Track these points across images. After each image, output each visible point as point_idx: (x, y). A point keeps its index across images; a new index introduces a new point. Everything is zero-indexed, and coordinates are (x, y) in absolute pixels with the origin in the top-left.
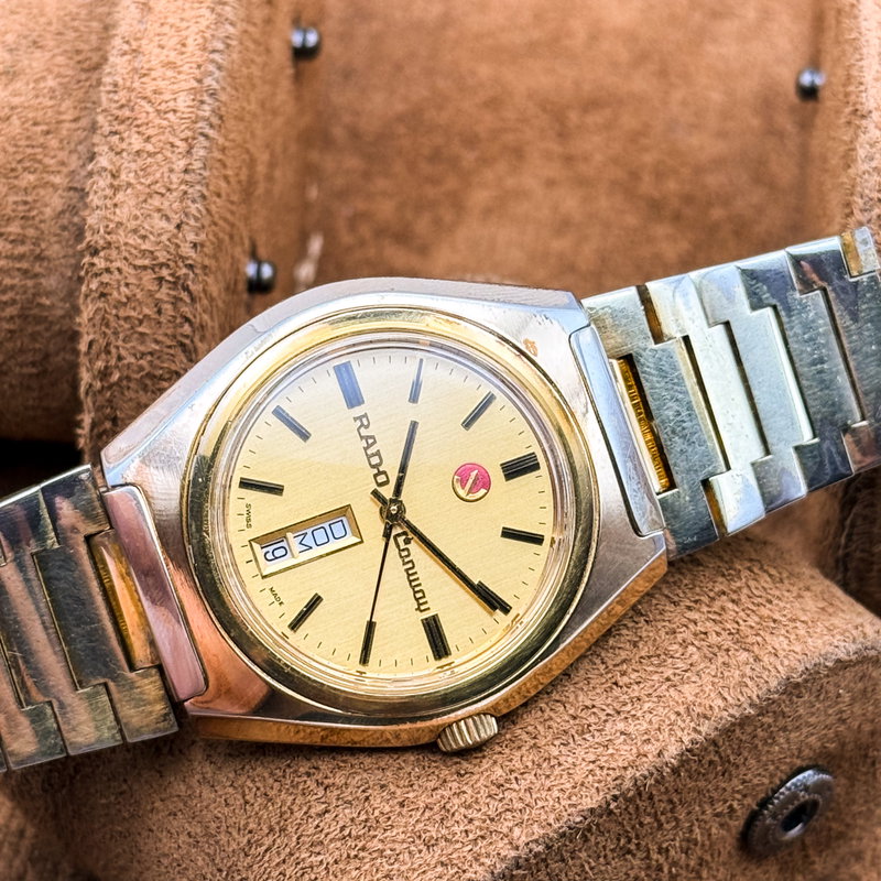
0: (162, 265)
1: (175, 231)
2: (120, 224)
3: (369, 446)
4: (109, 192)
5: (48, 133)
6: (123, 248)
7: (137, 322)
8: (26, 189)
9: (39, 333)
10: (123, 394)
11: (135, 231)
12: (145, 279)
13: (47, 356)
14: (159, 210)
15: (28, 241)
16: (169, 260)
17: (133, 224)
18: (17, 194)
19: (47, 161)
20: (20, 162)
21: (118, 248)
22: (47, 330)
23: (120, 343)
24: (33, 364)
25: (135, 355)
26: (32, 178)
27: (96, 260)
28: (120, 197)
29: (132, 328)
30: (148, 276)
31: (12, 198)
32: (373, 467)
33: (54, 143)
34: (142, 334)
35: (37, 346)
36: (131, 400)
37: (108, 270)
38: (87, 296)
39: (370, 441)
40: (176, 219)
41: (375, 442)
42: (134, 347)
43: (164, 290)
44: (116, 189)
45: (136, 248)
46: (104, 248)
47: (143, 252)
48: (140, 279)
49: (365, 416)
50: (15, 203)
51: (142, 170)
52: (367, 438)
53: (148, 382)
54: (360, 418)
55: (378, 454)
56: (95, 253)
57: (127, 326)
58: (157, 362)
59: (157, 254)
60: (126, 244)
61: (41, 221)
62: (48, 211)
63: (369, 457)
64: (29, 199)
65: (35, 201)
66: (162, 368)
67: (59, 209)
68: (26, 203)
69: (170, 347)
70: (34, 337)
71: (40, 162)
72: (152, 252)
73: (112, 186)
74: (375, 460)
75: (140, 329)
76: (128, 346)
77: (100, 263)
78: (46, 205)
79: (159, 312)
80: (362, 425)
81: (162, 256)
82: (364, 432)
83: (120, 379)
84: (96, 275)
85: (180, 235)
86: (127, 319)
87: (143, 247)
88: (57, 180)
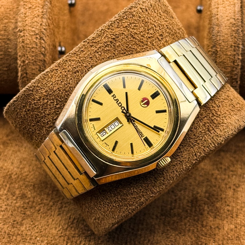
0: (37, 34)
1: (40, 26)
2: (27, 25)
3: (117, 102)
4: (24, 17)
5: (10, 11)
6: (28, 30)
7: (31, 48)
8: (5, 23)
9: (8, 58)
10: (28, 66)
11: (30, 26)
12: (33, 37)
13: (10, 65)
14: (36, 21)
15: (6, 36)
16: (39, 33)
17: (30, 24)
18: (3, 25)
19: (11, 17)
20: (4, 17)
21: (26, 30)
22: (10, 58)
23: (27, 53)
24: (7, 67)
25: (31, 56)
26: (7, 21)
27: (21, 34)
28: (27, 18)
29: (30, 50)
30: (34, 37)
31: (2, 26)
32: (120, 106)
33: (12, 13)
34: (33, 51)
35: (8, 62)
36: (30, 68)
37: (24, 36)
38: (19, 43)
39: (117, 100)
40: (40, 23)
41: (118, 100)
42: (31, 54)
43: (38, 40)
44: (26, 17)
45: (31, 30)
46: (23, 31)
47: (33, 31)
48: (32, 38)
49: (114, 95)
50: (3, 27)
51: (32, 12)
52: (116, 100)
53: (35, 63)
54: (113, 96)
55: (120, 103)
56: (21, 32)
57: (29, 49)
58: (37, 58)
59: (36, 31)
60: (28, 29)
61: (9, 31)
62: (11, 28)
63: (118, 104)
64: (6, 25)
65: (7, 26)
66: (38, 59)
67: (13, 27)
68: (5, 27)
69: (39, 54)
70: (7, 60)
71: (8, 17)
72: (35, 31)
73: (24, 16)
74: (120, 105)
75: (32, 50)
76: (30, 54)
77: (22, 34)
78: (10, 27)
79: (37, 45)
80: (114, 97)
81: (37, 32)
82: (115, 99)
83: (28, 63)
84: (21, 37)
85: (41, 27)
86: (29, 47)
87: (32, 30)
88: (13, 21)
